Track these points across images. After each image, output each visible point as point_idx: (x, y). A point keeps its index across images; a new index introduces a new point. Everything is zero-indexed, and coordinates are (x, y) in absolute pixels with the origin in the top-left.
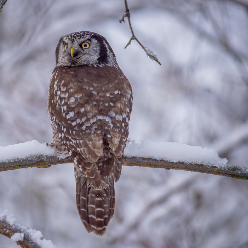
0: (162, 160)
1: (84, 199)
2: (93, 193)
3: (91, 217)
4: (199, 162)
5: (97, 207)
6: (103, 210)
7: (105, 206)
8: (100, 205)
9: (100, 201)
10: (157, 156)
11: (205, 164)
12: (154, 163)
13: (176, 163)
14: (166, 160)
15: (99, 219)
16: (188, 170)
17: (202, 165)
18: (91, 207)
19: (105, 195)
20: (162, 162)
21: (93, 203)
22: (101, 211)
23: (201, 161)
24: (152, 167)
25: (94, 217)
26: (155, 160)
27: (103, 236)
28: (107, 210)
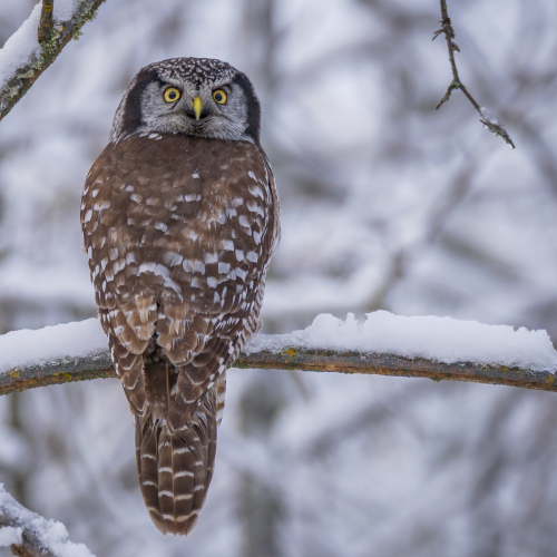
0: (417, 359)
1: (151, 457)
2: (167, 438)
3: (164, 496)
4: (508, 363)
5: (177, 469)
6: (191, 475)
7: (197, 464)
8: (183, 463)
9: (184, 455)
10: (406, 348)
11: (522, 366)
12: (401, 365)
13: (452, 365)
14: (429, 358)
15: (180, 498)
16: (483, 382)
17: (517, 369)
18: (164, 473)
19: (197, 439)
20: (420, 364)
21: (166, 463)
22: (187, 477)
23: (512, 361)
24: (396, 375)
25: (169, 494)
26: (401, 358)
27: (189, 534)
28: (202, 475)
